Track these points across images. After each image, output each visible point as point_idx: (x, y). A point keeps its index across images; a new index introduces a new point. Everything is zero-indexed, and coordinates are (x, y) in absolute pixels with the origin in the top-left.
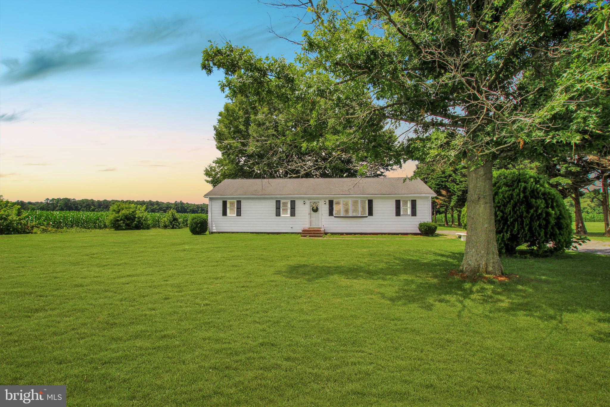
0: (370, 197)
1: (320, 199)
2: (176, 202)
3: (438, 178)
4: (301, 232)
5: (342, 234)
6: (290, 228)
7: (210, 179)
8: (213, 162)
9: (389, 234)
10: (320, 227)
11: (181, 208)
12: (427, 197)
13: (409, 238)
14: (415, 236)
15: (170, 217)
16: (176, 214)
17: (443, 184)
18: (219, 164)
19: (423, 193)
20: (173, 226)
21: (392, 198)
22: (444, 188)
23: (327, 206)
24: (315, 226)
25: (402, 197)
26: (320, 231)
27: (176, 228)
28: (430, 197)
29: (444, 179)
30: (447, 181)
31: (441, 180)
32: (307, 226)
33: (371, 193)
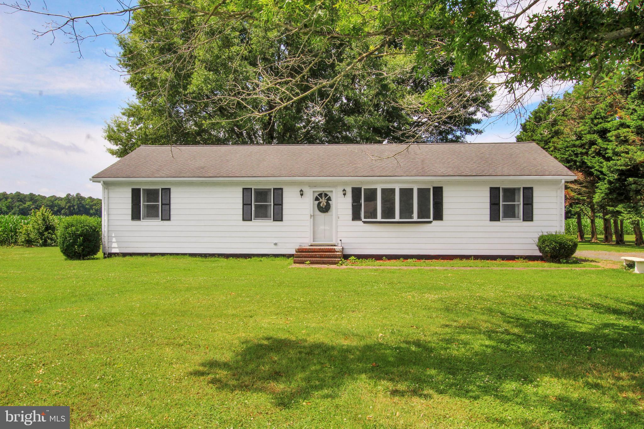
0: (436, 181)
1: (335, 185)
2: (69, 195)
3: (567, 147)
4: (293, 252)
5: (379, 257)
6: (273, 246)
7: (115, 148)
8: (124, 114)
9: (476, 257)
10: (334, 242)
11: (78, 207)
12: (557, 182)
13: (518, 265)
14: (531, 263)
15: (40, 222)
16: (51, 217)
17: (579, 159)
18: (133, 115)
19: (547, 173)
20: (46, 241)
21: (484, 183)
22: (580, 167)
23: (349, 199)
24: (323, 240)
25: (503, 181)
26: (334, 251)
27: (50, 245)
28: (563, 181)
29: (580, 150)
30: (586, 154)
31: (573, 151)
32: (306, 241)
33: (439, 173)
